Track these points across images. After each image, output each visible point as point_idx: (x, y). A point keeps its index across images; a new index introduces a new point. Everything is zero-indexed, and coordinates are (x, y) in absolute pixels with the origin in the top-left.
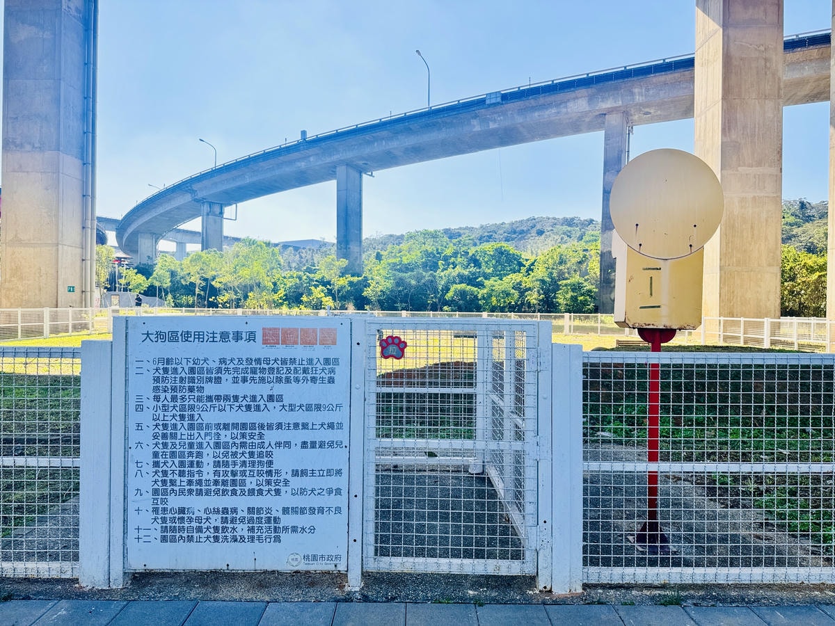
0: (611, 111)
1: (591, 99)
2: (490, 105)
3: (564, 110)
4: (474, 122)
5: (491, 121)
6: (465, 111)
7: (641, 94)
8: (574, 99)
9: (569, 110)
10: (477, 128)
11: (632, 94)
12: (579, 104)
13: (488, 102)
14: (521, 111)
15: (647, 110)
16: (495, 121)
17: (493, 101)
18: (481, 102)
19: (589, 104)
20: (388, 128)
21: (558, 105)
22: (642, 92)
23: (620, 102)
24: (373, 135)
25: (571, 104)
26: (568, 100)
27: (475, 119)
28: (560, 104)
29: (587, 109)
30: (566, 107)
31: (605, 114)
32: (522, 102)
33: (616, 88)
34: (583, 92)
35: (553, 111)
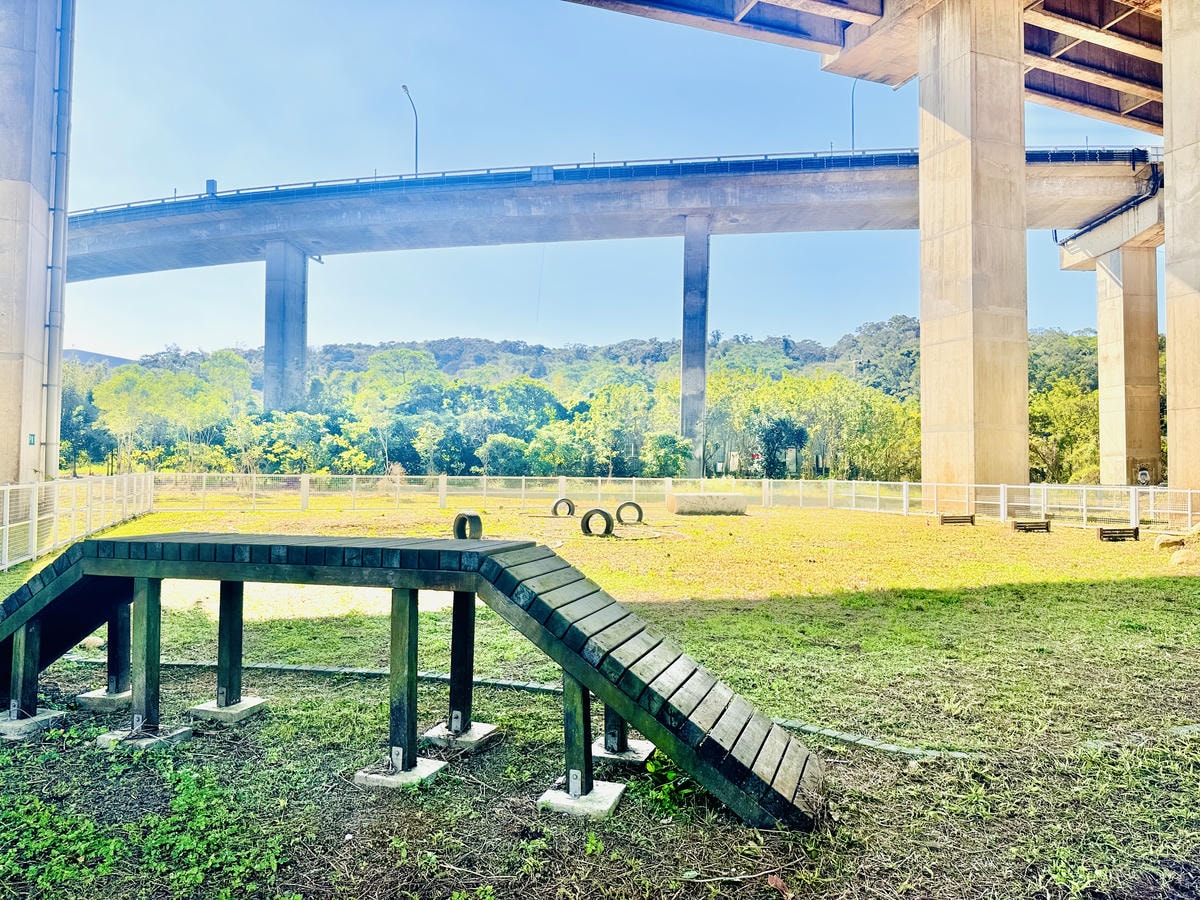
0: (695, 212)
1: (672, 195)
2: (537, 183)
3: (636, 204)
4: (509, 203)
5: (535, 205)
6: (496, 186)
7: (734, 195)
8: (650, 191)
9: (643, 205)
10: (513, 213)
11: (724, 194)
12: (656, 198)
13: (535, 178)
14: (579, 198)
15: (736, 216)
16: (540, 206)
17: (543, 178)
18: (523, 178)
19: (669, 201)
20: (371, 194)
21: (628, 197)
22: (735, 194)
23: (709, 203)
24: (343, 200)
25: (645, 198)
26: (643, 192)
27: (511, 199)
28: (632, 195)
29: (667, 206)
30: (639, 200)
31: (685, 216)
32: (582, 186)
33: (706, 184)
34: (664, 183)
35: (622, 204)
